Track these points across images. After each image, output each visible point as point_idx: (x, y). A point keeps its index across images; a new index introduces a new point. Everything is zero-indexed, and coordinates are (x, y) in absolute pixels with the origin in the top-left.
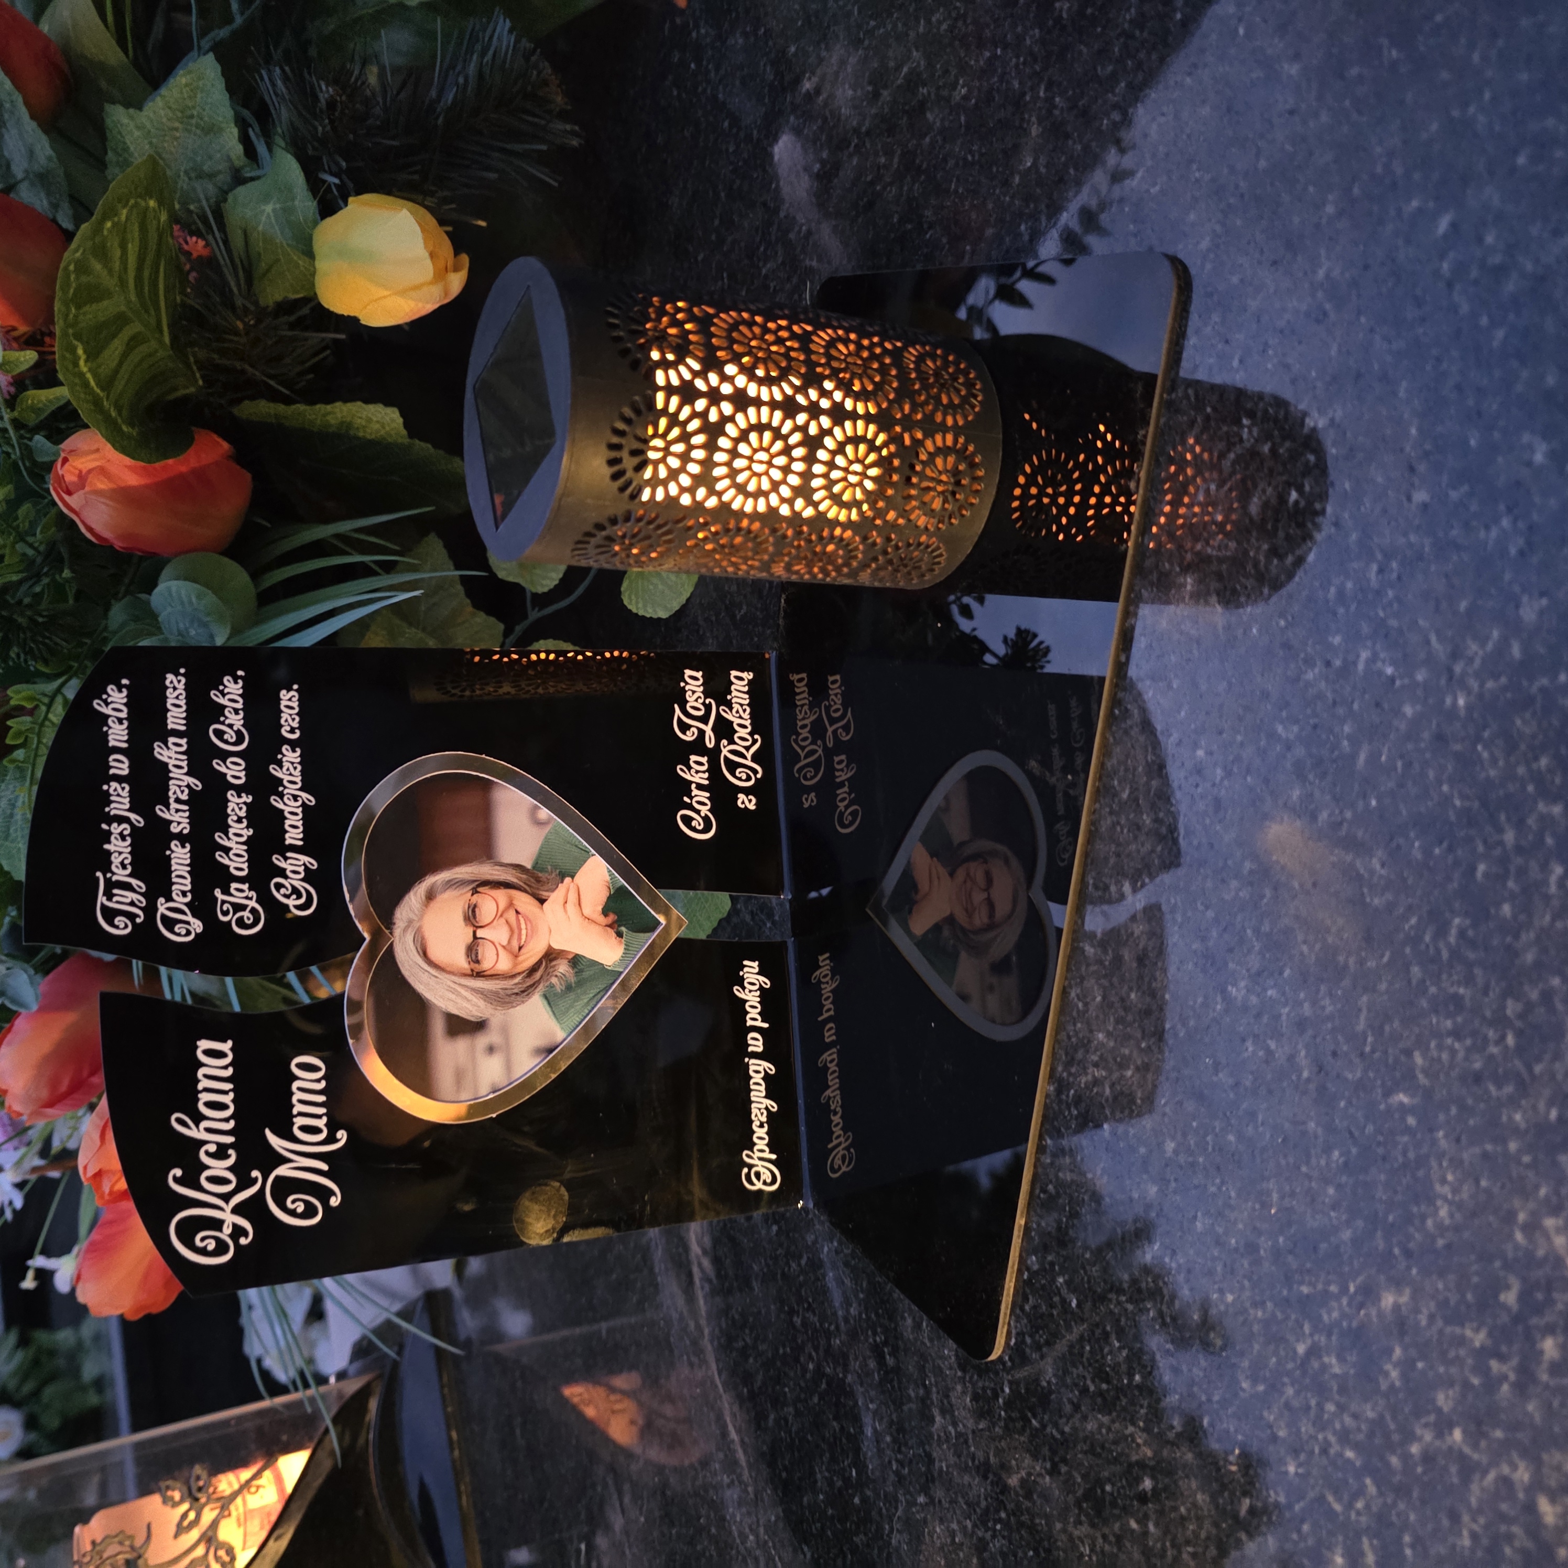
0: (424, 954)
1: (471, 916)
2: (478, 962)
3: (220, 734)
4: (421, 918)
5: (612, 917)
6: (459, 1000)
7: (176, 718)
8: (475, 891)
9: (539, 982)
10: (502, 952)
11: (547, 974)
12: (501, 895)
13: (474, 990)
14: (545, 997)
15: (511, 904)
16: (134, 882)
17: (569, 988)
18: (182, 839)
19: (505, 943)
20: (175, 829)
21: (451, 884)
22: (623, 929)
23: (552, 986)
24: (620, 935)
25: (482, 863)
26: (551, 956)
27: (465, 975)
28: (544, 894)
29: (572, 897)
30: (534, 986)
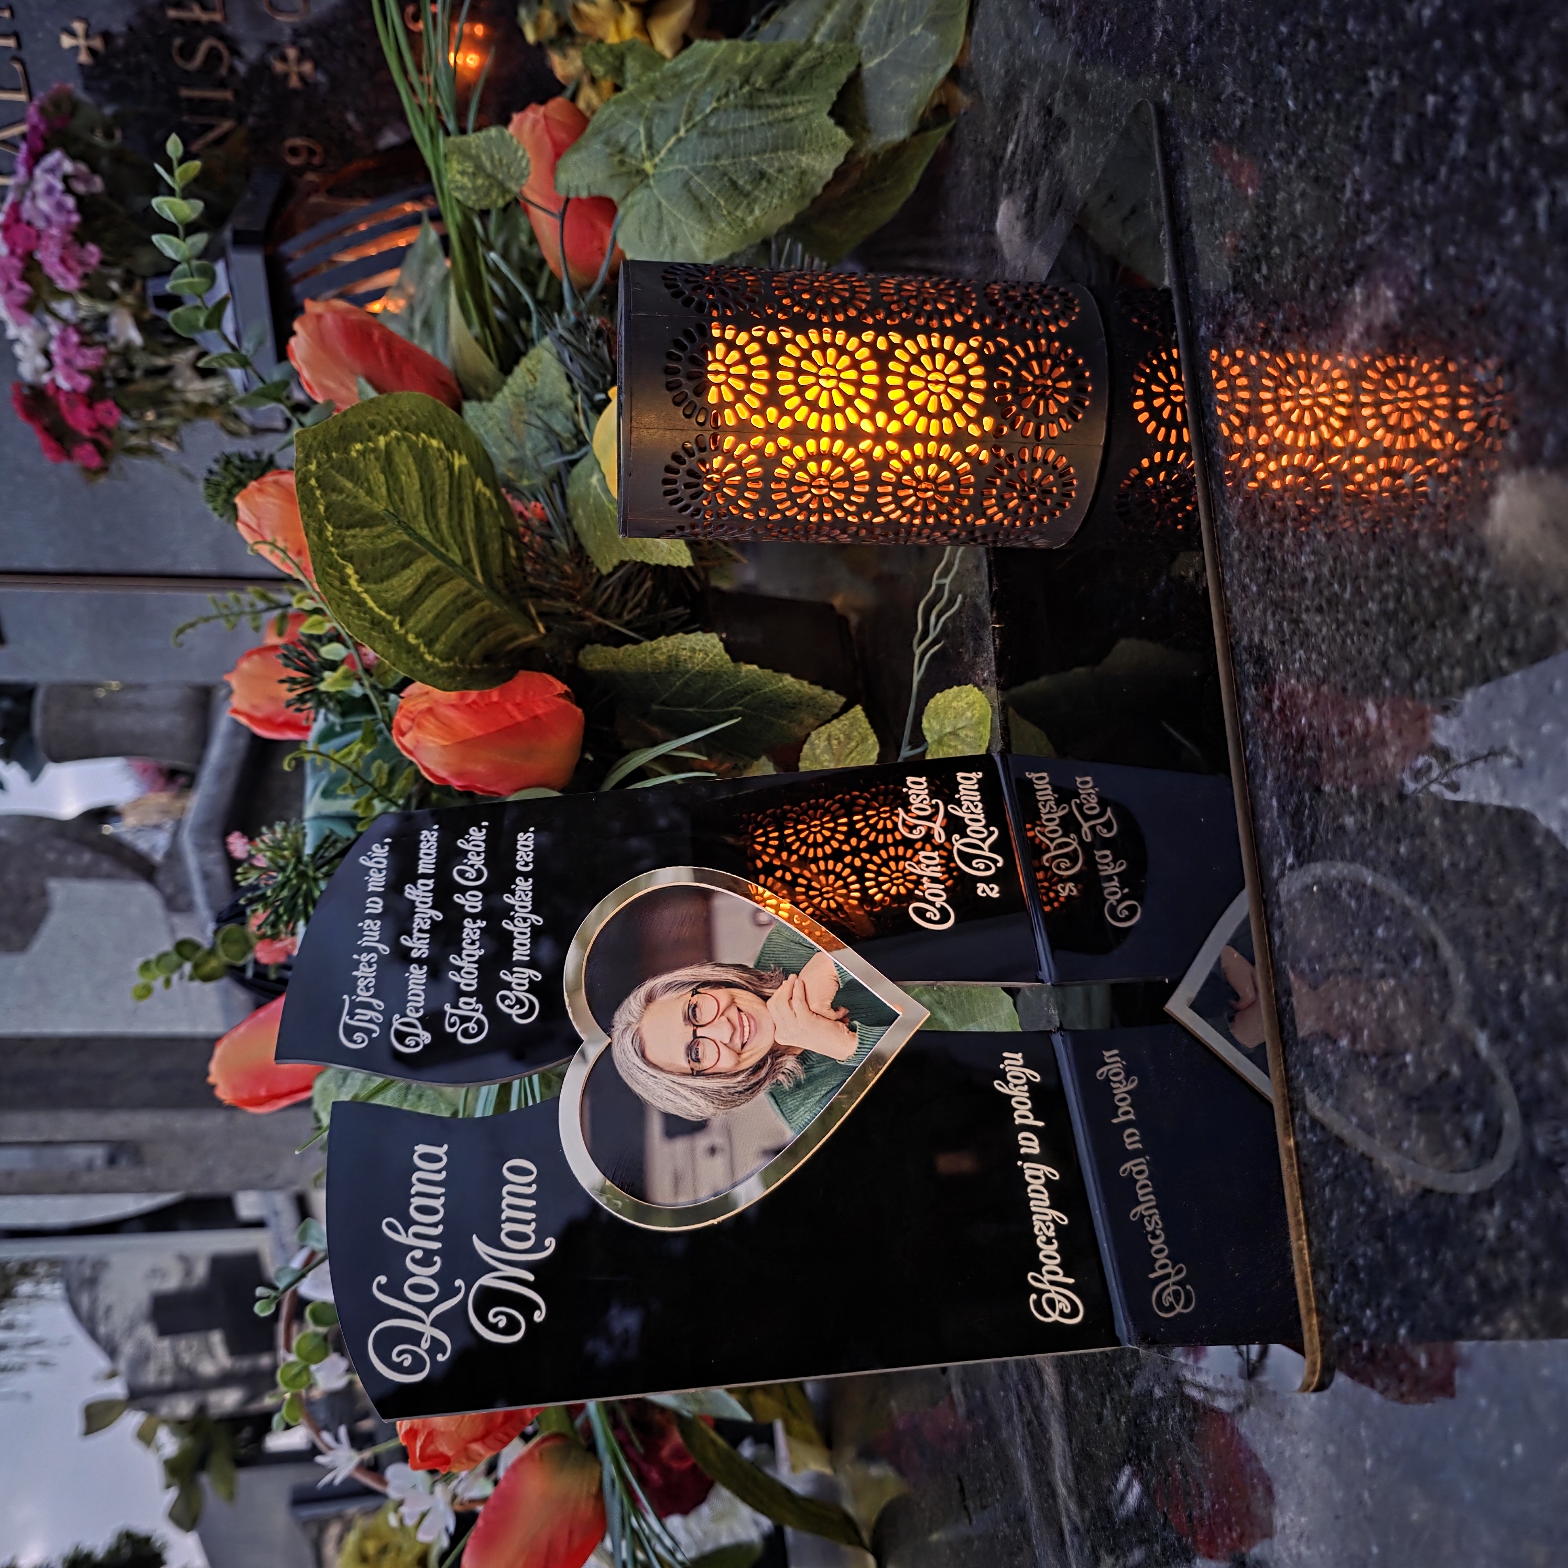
0: (643, 1056)
1: (691, 1016)
2: (698, 1061)
3: (462, 874)
4: (639, 1021)
5: (843, 1011)
6: (678, 1100)
7: (426, 864)
8: (695, 992)
9: (764, 1079)
10: (723, 1050)
11: (773, 1071)
12: (723, 995)
13: (693, 1089)
14: (772, 1095)
15: (733, 1002)
16: (375, 1002)
17: (798, 1086)
18: (420, 962)
19: (727, 1041)
20: (415, 954)
21: (669, 987)
22: (856, 1023)
23: (779, 1084)
24: (853, 1029)
25: (702, 965)
26: (777, 1052)
27: (684, 1074)
28: (768, 991)
29: (798, 992)
30: (759, 1083)
